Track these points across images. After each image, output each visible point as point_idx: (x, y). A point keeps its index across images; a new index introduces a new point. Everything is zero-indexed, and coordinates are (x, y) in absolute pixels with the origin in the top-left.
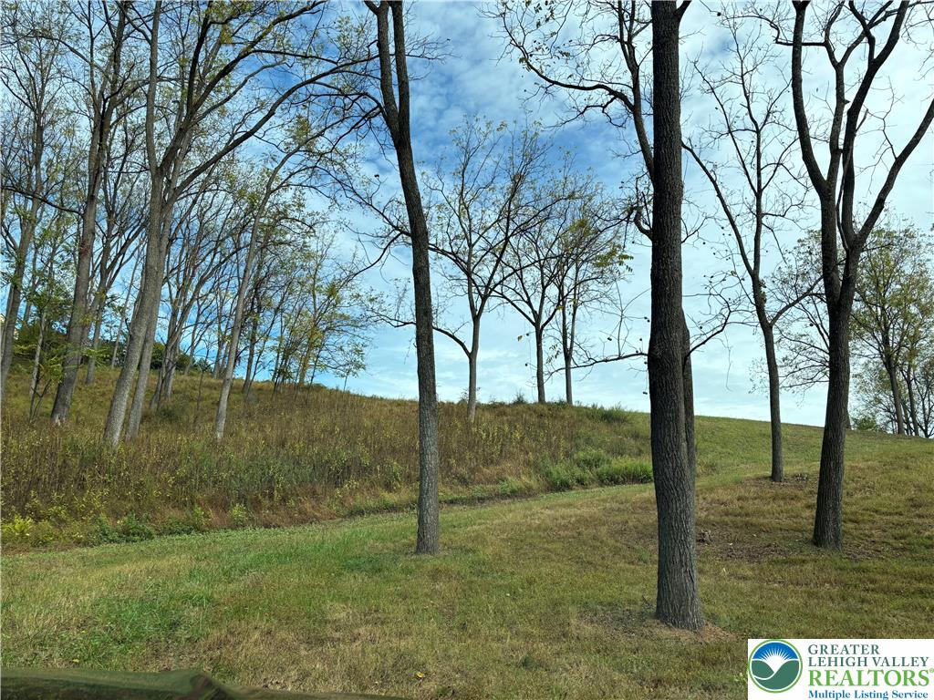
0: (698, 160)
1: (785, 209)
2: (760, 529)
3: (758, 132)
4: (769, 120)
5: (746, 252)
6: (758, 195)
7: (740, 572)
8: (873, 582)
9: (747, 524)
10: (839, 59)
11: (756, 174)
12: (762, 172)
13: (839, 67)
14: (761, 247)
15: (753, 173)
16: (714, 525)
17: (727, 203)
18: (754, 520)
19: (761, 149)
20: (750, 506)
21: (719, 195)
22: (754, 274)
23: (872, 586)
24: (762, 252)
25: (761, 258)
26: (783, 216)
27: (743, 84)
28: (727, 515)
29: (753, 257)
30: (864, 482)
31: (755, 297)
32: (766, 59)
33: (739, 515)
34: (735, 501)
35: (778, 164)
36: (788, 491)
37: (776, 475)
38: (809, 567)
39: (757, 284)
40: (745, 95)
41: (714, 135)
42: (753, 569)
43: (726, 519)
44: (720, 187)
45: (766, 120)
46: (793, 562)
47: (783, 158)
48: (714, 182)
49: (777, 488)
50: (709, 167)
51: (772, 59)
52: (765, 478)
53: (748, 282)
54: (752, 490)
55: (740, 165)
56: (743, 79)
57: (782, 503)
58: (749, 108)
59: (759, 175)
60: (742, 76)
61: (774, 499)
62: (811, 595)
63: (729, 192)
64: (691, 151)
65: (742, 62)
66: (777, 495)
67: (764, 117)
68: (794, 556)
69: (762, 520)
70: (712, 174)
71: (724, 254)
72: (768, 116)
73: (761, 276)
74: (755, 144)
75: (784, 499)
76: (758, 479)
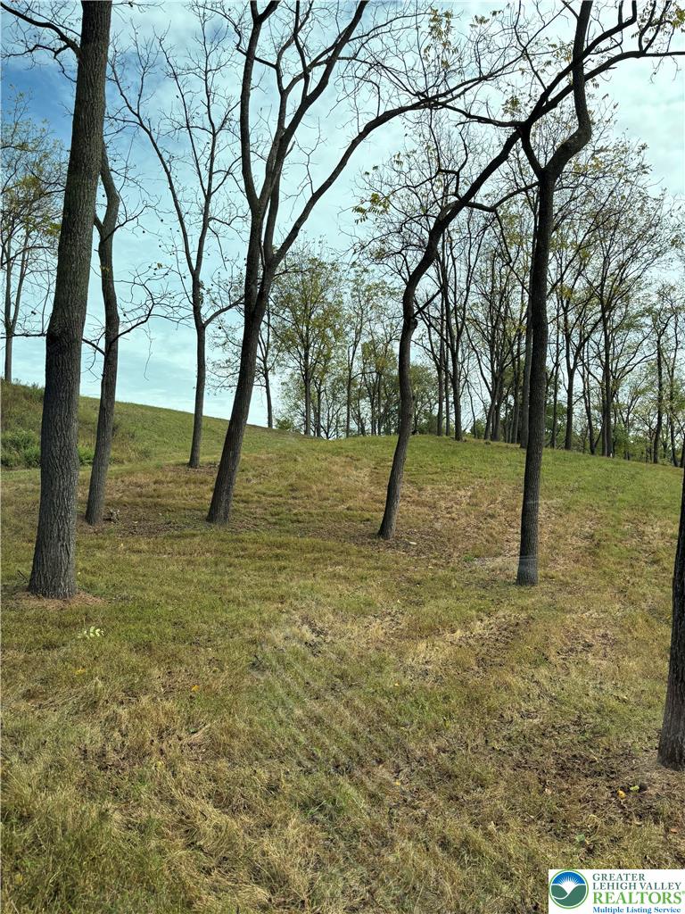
0: (155, 145)
1: (232, 218)
2: (166, 509)
3: (214, 135)
4: (226, 126)
5: (190, 251)
6: (208, 197)
7: (136, 546)
8: (244, 549)
9: (156, 505)
10: (285, 85)
11: (207, 177)
12: (214, 175)
13: (284, 94)
14: (205, 248)
15: (205, 174)
16: (125, 505)
17: (179, 198)
18: (163, 501)
19: (215, 153)
20: (164, 489)
21: (172, 188)
22: (195, 274)
23: (242, 553)
24: (204, 255)
25: (203, 260)
26: (229, 225)
27: (206, 80)
28: (140, 496)
29: (196, 257)
30: (261, 471)
31: (193, 296)
32: (230, 63)
33: (152, 497)
34: (152, 484)
35: (228, 173)
36: (200, 476)
37: (193, 463)
38: (197, 540)
39: (197, 284)
40: (207, 92)
41: (176, 125)
42: (149, 543)
43: (138, 500)
44: (173, 180)
45: (222, 126)
46: (186, 536)
47: (233, 168)
48: (168, 174)
49: (192, 474)
50: (166, 157)
51: (234, 65)
52: (184, 464)
53: (189, 282)
54: (170, 474)
55: (194, 164)
56: (206, 75)
57: (192, 486)
58: (208, 107)
59: (210, 178)
60: (206, 72)
61: (187, 483)
62: (190, 562)
63: (181, 188)
64: (149, 133)
65: (207, 57)
66: (189, 479)
67: (221, 122)
68: (187, 531)
69: (171, 501)
70: (168, 165)
71: (170, 248)
72: (224, 122)
73: (201, 277)
74: (210, 146)
75: (195, 483)
76: (177, 465)
